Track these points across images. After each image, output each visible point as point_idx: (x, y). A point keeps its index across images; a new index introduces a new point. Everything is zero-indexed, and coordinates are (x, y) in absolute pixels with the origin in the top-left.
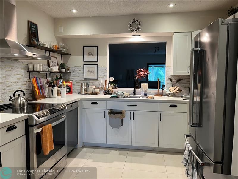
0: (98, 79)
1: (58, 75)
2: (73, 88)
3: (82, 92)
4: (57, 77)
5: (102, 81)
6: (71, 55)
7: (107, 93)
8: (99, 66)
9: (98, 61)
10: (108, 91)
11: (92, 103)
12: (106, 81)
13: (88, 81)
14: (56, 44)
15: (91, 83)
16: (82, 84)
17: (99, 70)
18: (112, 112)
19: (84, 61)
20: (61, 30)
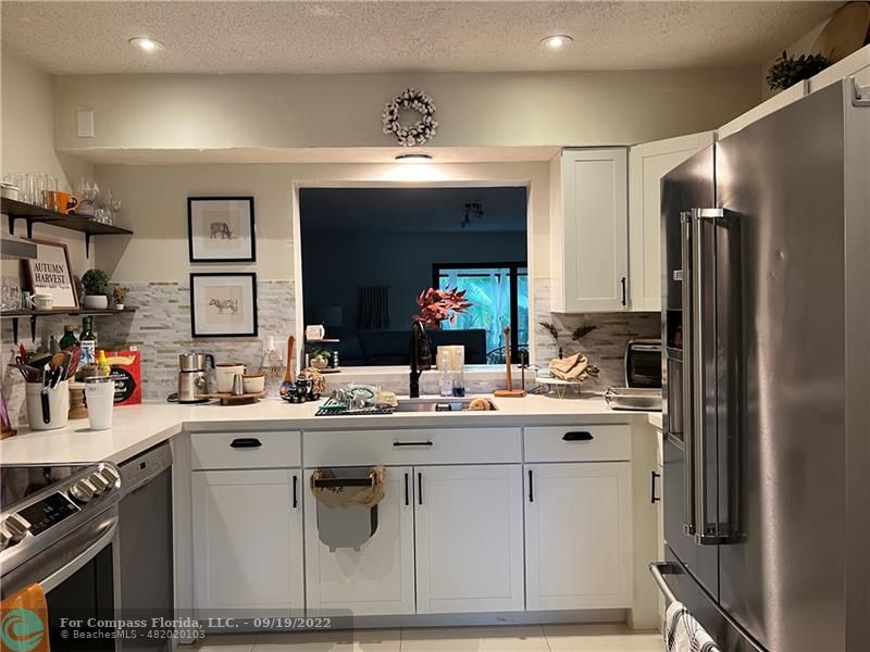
0: (255, 334)
1: (75, 324)
2: (142, 378)
3: (187, 393)
4: (68, 333)
5: (274, 343)
6: (131, 233)
7: (300, 396)
8: (258, 280)
9: (253, 259)
10: (305, 384)
11: (237, 444)
12: (292, 340)
13: (209, 346)
14: (61, 187)
15: (226, 351)
16: (183, 359)
17: (259, 296)
18: (327, 480)
19: (192, 260)
20: (87, 126)
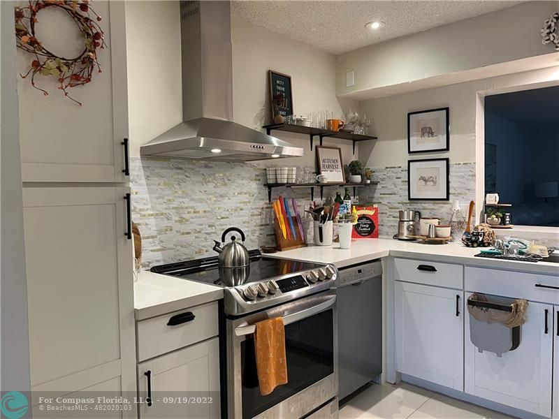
0: (448, 199)
1: (342, 192)
2: (379, 223)
3: (403, 234)
4: (338, 196)
5: (459, 206)
6: (376, 138)
7: (473, 242)
8: (451, 163)
9: (448, 149)
10: (478, 234)
11: (421, 268)
12: (472, 204)
13: (418, 206)
15: (429, 209)
16: (401, 213)
17: (451, 174)
18: (479, 302)
19: (410, 152)
20: (351, 80)
